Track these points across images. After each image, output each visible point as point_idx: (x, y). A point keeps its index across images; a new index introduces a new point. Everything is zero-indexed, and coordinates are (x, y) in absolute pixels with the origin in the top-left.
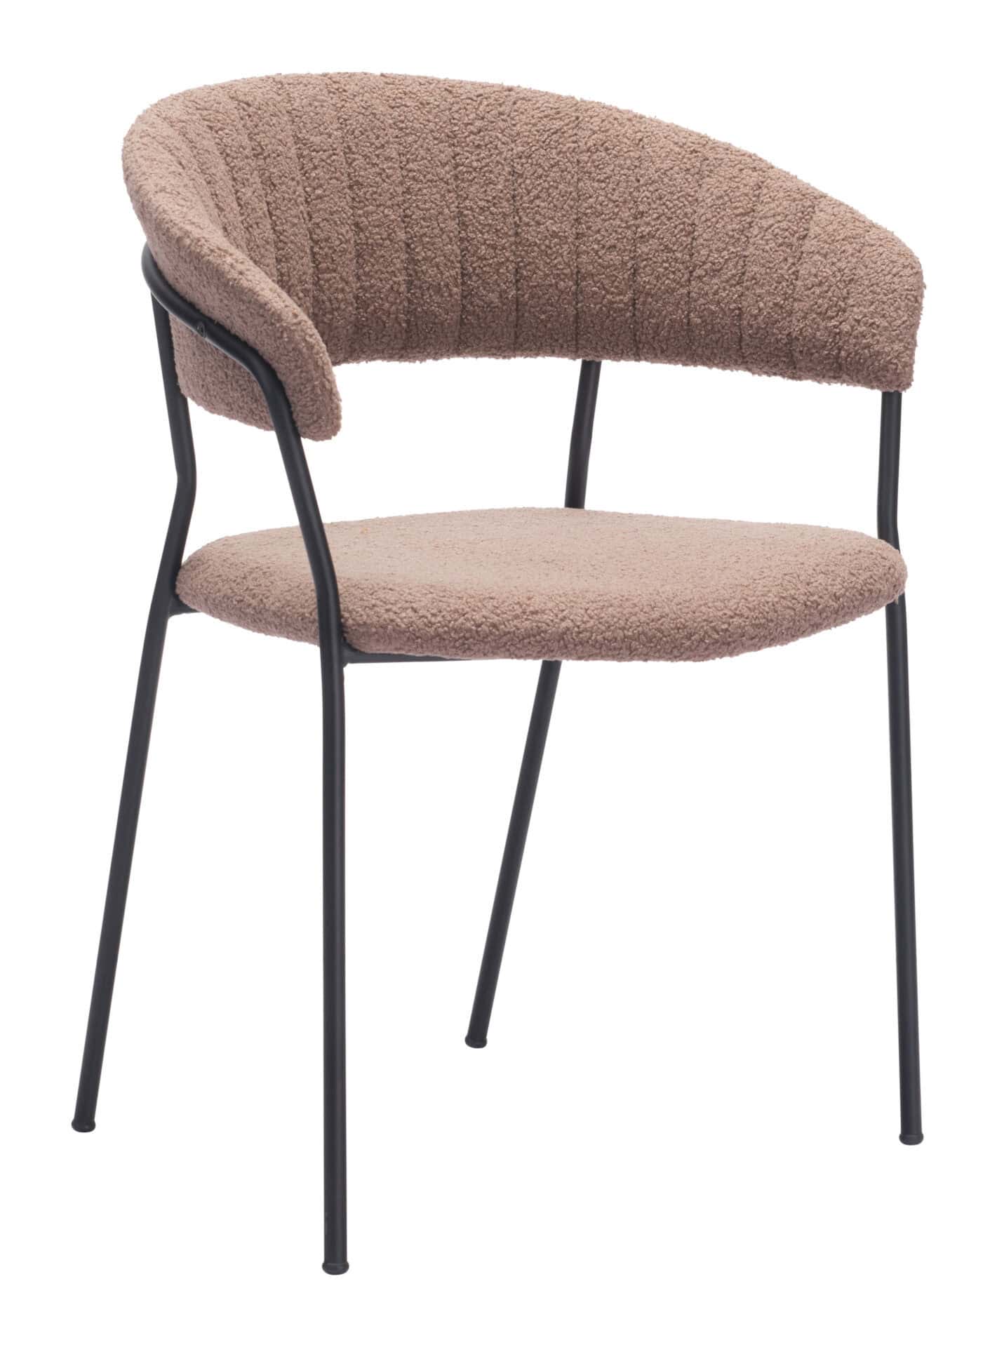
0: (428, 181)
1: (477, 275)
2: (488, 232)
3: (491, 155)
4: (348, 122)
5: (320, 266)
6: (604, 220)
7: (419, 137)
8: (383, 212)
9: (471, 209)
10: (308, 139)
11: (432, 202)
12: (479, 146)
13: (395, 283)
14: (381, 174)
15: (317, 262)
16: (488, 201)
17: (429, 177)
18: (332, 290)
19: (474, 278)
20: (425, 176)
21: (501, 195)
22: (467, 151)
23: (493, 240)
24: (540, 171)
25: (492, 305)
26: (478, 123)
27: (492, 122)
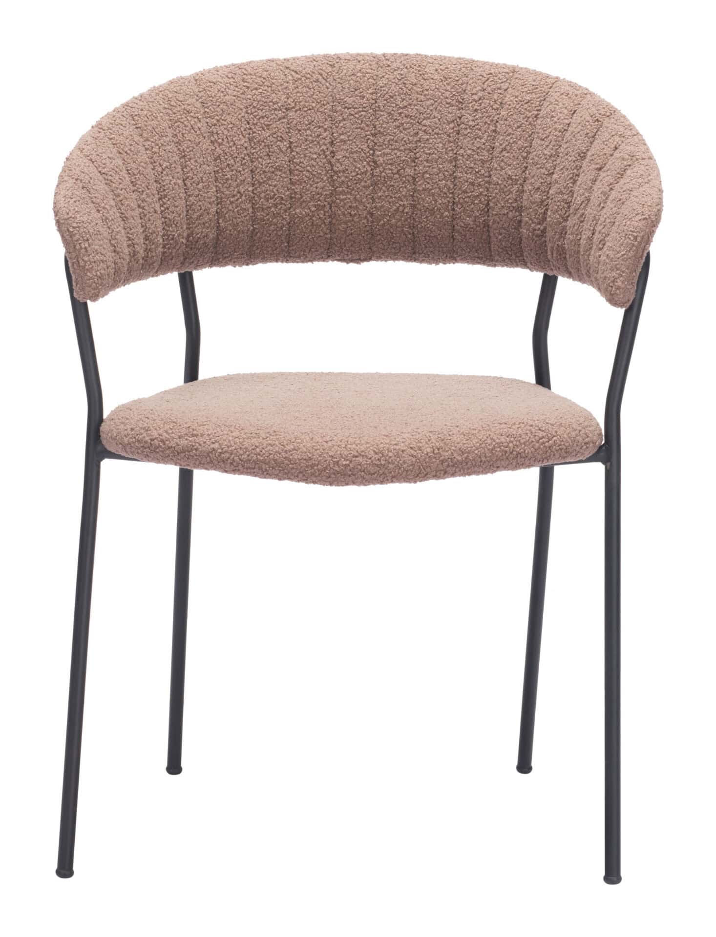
0: (435, 134)
1: (461, 204)
2: (470, 173)
3: (483, 117)
4: (383, 89)
5: (337, 189)
6: (538, 168)
7: (436, 102)
8: (396, 154)
9: (462, 156)
10: (343, 99)
11: (435, 148)
12: (476, 110)
13: (400, 205)
14: (399, 127)
15: (335, 187)
16: (474, 151)
17: (436, 131)
18: (346, 207)
19: (459, 206)
20: (433, 131)
21: (483, 147)
22: (468, 113)
23: (472, 179)
24: (510, 131)
25: (470, 226)
26: (480, 94)
27: (490, 94)
